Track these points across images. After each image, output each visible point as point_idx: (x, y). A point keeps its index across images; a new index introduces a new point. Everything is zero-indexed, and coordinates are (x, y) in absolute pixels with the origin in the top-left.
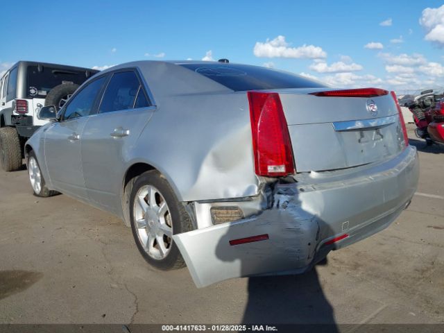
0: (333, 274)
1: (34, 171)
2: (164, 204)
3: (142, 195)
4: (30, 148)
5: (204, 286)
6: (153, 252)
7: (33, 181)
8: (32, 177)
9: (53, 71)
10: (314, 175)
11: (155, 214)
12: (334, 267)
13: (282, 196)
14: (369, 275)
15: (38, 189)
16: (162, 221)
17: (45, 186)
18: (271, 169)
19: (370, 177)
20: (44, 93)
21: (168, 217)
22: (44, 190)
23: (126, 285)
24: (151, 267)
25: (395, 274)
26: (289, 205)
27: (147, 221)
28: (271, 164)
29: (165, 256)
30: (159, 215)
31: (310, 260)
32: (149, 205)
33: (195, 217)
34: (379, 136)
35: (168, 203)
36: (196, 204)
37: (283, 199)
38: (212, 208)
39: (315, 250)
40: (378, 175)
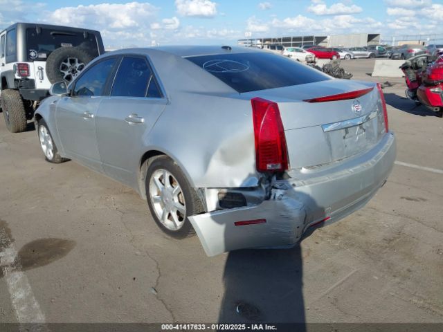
0: (317, 243)
1: (45, 138)
2: (177, 187)
3: (157, 176)
4: (39, 117)
5: (213, 255)
6: (168, 223)
7: (44, 147)
8: (44, 144)
9: (52, 33)
10: (304, 170)
11: (170, 194)
12: (318, 237)
13: (279, 191)
14: (346, 244)
15: (50, 155)
16: (176, 200)
17: (58, 153)
18: (269, 166)
19: (351, 170)
20: (44, 56)
21: (180, 196)
22: (56, 157)
23: (147, 252)
24: (167, 236)
25: (367, 243)
26: (284, 198)
27: (162, 198)
28: (269, 163)
29: (179, 228)
30: (173, 195)
31: (299, 239)
32: (163, 185)
33: (205, 200)
34: (362, 130)
35: (182, 186)
36: (206, 190)
37: (279, 193)
38: (219, 194)
39: (303, 231)
40: (358, 167)
